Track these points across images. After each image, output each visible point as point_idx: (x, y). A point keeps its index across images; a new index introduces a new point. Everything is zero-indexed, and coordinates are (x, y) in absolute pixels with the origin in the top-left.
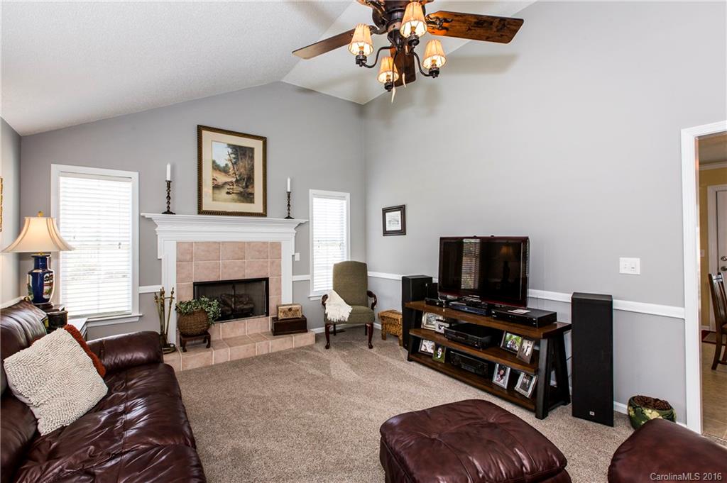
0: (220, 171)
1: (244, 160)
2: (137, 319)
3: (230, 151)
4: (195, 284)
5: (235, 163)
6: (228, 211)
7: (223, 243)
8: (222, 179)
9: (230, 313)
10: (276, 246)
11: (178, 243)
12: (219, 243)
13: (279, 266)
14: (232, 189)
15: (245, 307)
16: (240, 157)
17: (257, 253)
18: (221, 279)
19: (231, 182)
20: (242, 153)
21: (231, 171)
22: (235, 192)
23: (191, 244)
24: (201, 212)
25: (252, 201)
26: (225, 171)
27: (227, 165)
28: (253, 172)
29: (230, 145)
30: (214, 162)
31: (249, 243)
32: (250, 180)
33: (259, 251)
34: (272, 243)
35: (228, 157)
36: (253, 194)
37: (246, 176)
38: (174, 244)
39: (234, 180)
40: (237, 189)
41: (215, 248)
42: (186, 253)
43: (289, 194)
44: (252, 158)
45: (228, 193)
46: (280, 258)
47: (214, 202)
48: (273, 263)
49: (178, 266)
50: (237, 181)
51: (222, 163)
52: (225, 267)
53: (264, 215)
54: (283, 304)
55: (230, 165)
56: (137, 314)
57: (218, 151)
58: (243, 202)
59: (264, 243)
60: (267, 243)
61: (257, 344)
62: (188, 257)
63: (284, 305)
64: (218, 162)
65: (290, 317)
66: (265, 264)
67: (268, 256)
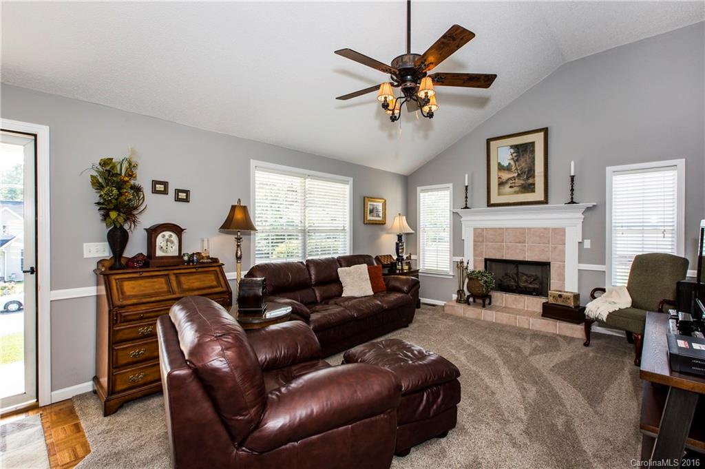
0: (504, 170)
1: (525, 155)
2: (452, 277)
3: (512, 151)
4: (486, 260)
5: (517, 160)
6: (511, 202)
7: (506, 229)
8: (506, 176)
9: (515, 288)
10: (560, 233)
11: (474, 229)
12: (503, 229)
13: (563, 252)
14: (514, 183)
15: (530, 286)
16: (521, 154)
17: (538, 238)
18: (504, 258)
19: (513, 177)
20: (523, 150)
21: (513, 168)
22: (517, 185)
23: (483, 229)
24: (489, 205)
25: (533, 191)
26: (508, 169)
27: (509, 164)
28: (534, 164)
29: (512, 147)
30: (499, 164)
31: (529, 229)
32: (531, 172)
33: (540, 237)
34: (554, 229)
35: (511, 157)
36: (534, 184)
37: (527, 169)
38: (472, 229)
39: (516, 175)
40: (519, 182)
41: (499, 233)
42: (480, 235)
43: (572, 178)
44: (533, 151)
45: (511, 187)
46: (565, 244)
47: (500, 197)
48: (555, 248)
49: (475, 245)
50: (519, 175)
51: (505, 164)
52: (508, 249)
53: (546, 202)
54: (566, 290)
55: (512, 163)
56: (452, 274)
57: (503, 154)
58: (524, 193)
59: (545, 229)
60: (549, 228)
61: (518, 316)
62: (481, 239)
63: (567, 292)
64: (502, 164)
65: (560, 303)
66: (546, 249)
67: (549, 241)
